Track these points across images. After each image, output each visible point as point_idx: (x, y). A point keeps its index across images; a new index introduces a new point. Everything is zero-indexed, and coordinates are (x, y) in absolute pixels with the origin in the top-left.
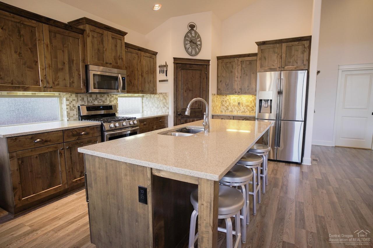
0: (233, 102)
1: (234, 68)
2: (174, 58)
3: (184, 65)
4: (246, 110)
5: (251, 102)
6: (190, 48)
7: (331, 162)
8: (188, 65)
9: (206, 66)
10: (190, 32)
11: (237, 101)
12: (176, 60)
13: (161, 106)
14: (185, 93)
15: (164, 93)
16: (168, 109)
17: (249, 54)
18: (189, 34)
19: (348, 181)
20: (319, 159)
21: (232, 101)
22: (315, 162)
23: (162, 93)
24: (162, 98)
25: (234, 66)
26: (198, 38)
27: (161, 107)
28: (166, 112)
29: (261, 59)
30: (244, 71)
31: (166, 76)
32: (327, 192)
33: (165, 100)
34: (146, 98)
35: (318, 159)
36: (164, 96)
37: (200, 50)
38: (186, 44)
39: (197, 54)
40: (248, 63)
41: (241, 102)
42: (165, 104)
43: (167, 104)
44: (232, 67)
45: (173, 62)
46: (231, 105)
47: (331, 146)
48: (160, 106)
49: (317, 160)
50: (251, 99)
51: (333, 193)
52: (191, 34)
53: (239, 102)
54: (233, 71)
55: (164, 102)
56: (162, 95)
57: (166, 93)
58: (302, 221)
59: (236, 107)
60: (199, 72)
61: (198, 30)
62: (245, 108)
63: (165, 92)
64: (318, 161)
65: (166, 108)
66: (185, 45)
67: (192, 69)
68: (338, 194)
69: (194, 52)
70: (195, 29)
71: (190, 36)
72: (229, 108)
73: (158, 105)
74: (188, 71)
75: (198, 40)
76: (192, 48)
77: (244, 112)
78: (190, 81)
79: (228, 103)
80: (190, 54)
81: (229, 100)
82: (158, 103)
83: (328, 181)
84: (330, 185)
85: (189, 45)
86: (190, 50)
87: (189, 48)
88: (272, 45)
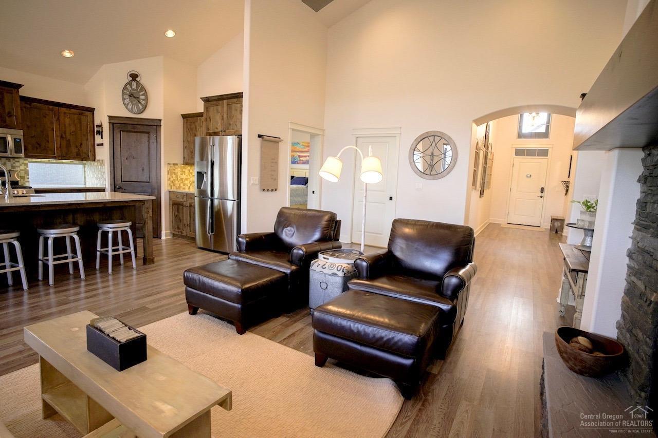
2: (110, 117)
3: (122, 125)
6: (130, 103)
8: (131, 125)
9: (155, 127)
10: (129, 83)
12: (112, 119)
14: (126, 161)
16: (105, 180)
18: (128, 86)
23: (100, 160)
24: (100, 167)
25: (197, 128)
26: (140, 91)
28: (104, 184)
29: (206, 120)
31: (102, 138)
33: (102, 169)
34: (88, 165)
36: (102, 164)
37: (144, 106)
39: (140, 111)
43: (104, 174)
45: (109, 121)
48: (99, 177)
52: (131, 86)
54: (197, 134)
55: (101, 171)
56: (100, 162)
57: (103, 160)
60: (146, 135)
61: (143, 80)
65: (103, 179)
66: (124, 99)
67: (136, 130)
69: (135, 109)
70: (138, 79)
71: (130, 89)
73: (97, 175)
74: (131, 134)
75: (141, 94)
76: (133, 104)
78: (133, 146)
80: (132, 112)
82: (97, 173)
85: (128, 99)
86: (130, 107)
87: (128, 104)
88: (215, 102)
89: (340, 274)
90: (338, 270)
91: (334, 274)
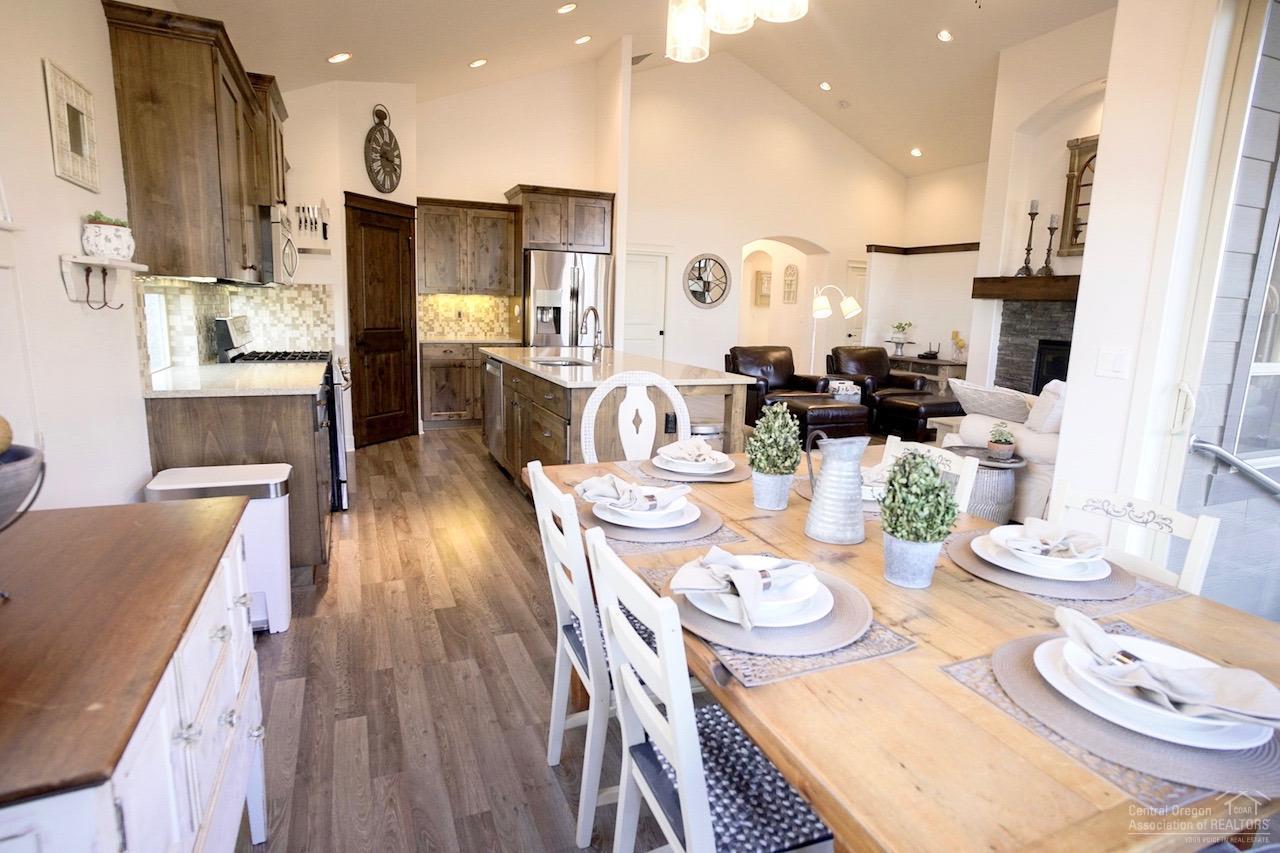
0: (446, 311)
1: (457, 230)
2: (347, 194)
3: (365, 213)
4: (477, 330)
5: (487, 312)
6: (382, 171)
8: (376, 215)
9: (407, 221)
10: (377, 129)
11: (453, 310)
12: (351, 200)
13: (308, 322)
15: (317, 286)
16: (333, 329)
17: (493, 204)
18: (377, 135)
21: (441, 310)
23: (309, 286)
24: (309, 300)
25: (457, 226)
26: (394, 149)
27: (308, 326)
28: (327, 339)
29: (529, 222)
30: (482, 242)
31: (325, 238)
33: (322, 306)
34: (247, 297)
36: (318, 296)
37: (398, 178)
38: (374, 161)
39: (393, 188)
40: (489, 223)
41: (463, 311)
42: (322, 315)
43: (329, 316)
44: (453, 227)
45: (344, 202)
46: (441, 318)
48: (304, 322)
50: (487, 305)
52: (381, 135)
53: (459, 310)
54: (456, 237)
55: (316, 309)
56: (310, 289)
57: (324, 286)
59: (452, 324)
60: (395, 234)
61: (394, 124)
62: (475, 324)
63: (321, 282)
65: (324, 327)
66: (369, 162)
67: (382, 227)
69: (388, 185)
70: (386, 122)
71: (379, 141)
72: (436, 324)
73: (294, 319)
74: (375, 231)
75: (395, 154)
76: (386, 173)
77: (472, 334)
78: (378, 256)
79: (431, 315)
80: (380, 188)
81: (435, 305)
82: (296, 313)
85: (379, 163)
86: (380, 177)
87: (377, 172)
88: (549, 197)
89: (860, 392)
90: (857, 389)
91: (856, 394)
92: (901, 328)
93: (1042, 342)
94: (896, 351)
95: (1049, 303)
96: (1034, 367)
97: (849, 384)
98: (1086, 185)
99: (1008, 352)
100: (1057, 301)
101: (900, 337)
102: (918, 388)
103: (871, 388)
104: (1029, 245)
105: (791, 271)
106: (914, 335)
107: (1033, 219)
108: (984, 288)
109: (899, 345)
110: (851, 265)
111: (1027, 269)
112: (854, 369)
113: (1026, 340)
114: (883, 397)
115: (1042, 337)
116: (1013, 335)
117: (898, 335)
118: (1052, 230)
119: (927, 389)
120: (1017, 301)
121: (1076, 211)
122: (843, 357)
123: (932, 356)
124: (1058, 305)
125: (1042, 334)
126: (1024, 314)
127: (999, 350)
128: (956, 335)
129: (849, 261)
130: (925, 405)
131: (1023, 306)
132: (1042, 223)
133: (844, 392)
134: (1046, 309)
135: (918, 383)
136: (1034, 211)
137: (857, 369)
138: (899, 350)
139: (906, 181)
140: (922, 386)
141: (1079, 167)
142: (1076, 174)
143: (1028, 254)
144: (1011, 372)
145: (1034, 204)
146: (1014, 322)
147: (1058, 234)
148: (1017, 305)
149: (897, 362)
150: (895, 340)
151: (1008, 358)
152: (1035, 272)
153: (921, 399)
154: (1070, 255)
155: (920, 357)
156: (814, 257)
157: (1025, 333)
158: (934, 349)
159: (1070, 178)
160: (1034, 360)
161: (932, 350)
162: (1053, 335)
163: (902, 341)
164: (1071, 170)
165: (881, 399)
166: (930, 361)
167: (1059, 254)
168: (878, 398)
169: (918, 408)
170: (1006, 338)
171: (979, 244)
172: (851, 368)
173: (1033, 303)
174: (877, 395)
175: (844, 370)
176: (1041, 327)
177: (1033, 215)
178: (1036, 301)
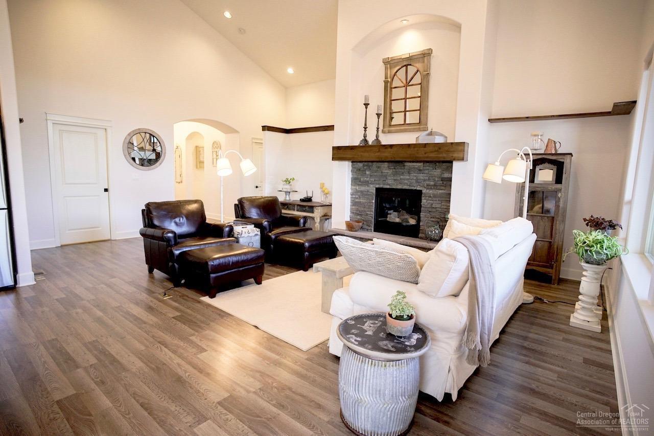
7: (67, 270)
19: (103, 285)
20: (44, 270)
22: (40, 278)
32: (83, 310)
35: (42, 271)
47: (55, 246)
49: (42, 273)
51: (92, 307)
58: (69, 362)
64: (45, 273)
68: (98, 306)
83: (76, 296)
84: (82, 300)
89: (259, 233)
90: (257, 231)
91: (256, 235)
92: (288, 181)
93: (377, 189)
94: (286, 197)
95: (380, 163)
96: (374, 206)
97: (251, 227)
98: (395, 88)
99: (357, 196)
100: (385, 162)
101: (287, 187)
102: (302, 225)
103: (268, 228)
104: (365, 125)
105: (216, 146)
106: (296, 186)
107: (366, 108)
108: (340, 153)
109: (288, 193)
110: (254, 141)
111: (365, 140)
112: (255, 214)
113: (368, 188)
114: (277, 235)
115: (377, 186)
116: (359, 185)
117: (286, 187)
118: (378, 115)
119: (308, 225)
120: (360, 162)
121: (391, 104)
122: (247, 205)
123: (309, 200)
124: (386, 165)
125: (377, 184)
126: (365, 171)
127: (351, 195)
128: (322, 186)
129: (253, 138)
130: (309, 241)
131: (364, 165)
132: (372, 110)
133: (247, 235)
134: (379, 167)
135: (302, 221)
136: (367, 102)
137: (258, 214)
138: (288, 196)
139: (286, 89)
140: (305, 223)
141: (390, 75)
142: (389, 80)
143: (365, 131)
144: (360, 209)
145: (366, 98)
146: (359, 177)
147: (382, 117)
148: (361, 165)
149: (286, 205)
150: (284, 190)
151: (357, 200)
152: (370, 143)
153: (305, 236)
154: (389, 132)
155: (302, 200)
156: (230, 135)
157: (367, 183)
158: (310, 195)
159: (386, 82)
160: (374, 201)
161: (309, 195)
162: (384, 184)
163: (289, 191)
164: (386, 78)
165: (276, 237)
166: (307, 203)
167: (383, 132)
168: (273, 237)
169: (303, 244)
170: (355, 187)
171: (334, 126)
172: (254, 213)
173: (370, 164)
174: (272, 235)
175: (248, 215)
176: (376, 179)
177: (366, 105)
178: (372, 162)
